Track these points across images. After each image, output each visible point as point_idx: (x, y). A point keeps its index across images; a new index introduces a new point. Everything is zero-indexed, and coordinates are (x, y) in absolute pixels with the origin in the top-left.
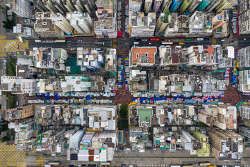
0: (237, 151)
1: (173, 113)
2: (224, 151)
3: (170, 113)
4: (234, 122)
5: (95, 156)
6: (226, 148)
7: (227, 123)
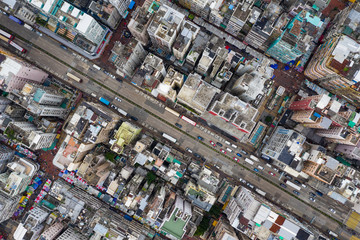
0: (82, 119)
1: (138, 206)
2: (99, 128)
3: (142, 208)
4: (66, 145)
5: (273, 221)
6: (94, 131)
7: (75, 149)
